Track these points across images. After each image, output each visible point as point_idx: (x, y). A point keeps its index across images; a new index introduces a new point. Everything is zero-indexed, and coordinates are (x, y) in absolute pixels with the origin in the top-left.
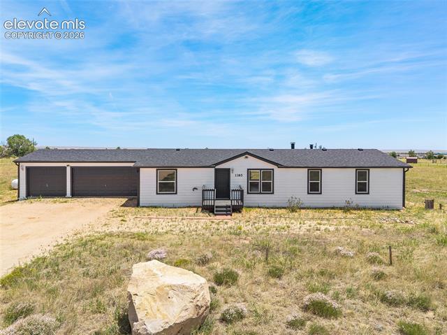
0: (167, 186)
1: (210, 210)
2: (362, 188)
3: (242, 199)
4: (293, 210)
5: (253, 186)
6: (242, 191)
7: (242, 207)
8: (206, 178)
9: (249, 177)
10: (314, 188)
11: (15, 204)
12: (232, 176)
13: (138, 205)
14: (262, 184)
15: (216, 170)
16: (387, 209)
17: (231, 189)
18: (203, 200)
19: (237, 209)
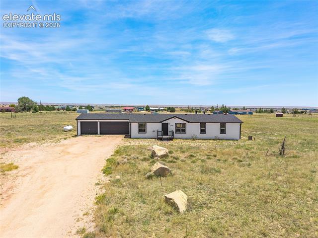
0: (142, 130)
1: (161, 139)
2: (223, 131)
3: (173, 135)
4: (193, 140)
5: (178, 130)
6: (173, 132)
7: (173, 138)
8: (158, 126)
9: (176, 126)
10: (203, 131)
11: (77, 137)
12: (169, 126)
13: (131, 138)
14: (182, 129)
15: (163, 124)
16: (233, 140)
17: (169, 131)
18: (158, 136)
19: (171, 139)
